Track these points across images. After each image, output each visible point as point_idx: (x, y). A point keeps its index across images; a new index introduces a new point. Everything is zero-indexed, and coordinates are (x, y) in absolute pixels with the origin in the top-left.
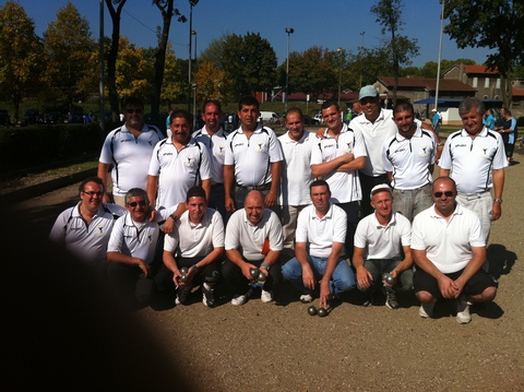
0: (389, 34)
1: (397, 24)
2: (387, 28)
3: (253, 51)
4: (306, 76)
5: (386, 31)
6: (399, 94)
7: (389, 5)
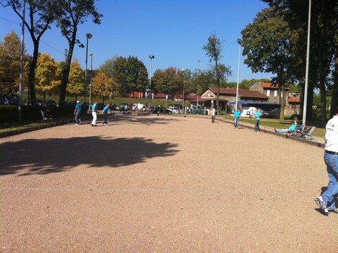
0: (214, 63)
1: (219, 57)
2: (213, 59)
3: (133, 67)
4: (166, 84)
5: (212, 61)
6: (222, 98)
7: (214, 45)
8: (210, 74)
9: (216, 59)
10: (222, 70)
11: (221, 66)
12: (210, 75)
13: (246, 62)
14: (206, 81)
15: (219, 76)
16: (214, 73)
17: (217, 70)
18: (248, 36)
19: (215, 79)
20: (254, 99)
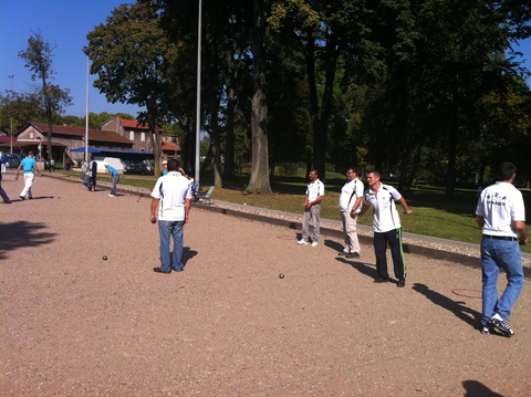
0: (39, 82)
1: (48, 72)
2: (37, 74)
5: (37, 78)
6: (55, 141)
7: (39, 52)
8: (33, 99)
9: (44, 76)
10: (54, 95)
11: (53, 88)
12: (34, 102)
13: (96, 84)
14: (26, 112)
15: (51, 105)
16: (40, 99)
17: (46, 94)
18: (99, 43)
19: (43, 109)
20: (110, 144)
